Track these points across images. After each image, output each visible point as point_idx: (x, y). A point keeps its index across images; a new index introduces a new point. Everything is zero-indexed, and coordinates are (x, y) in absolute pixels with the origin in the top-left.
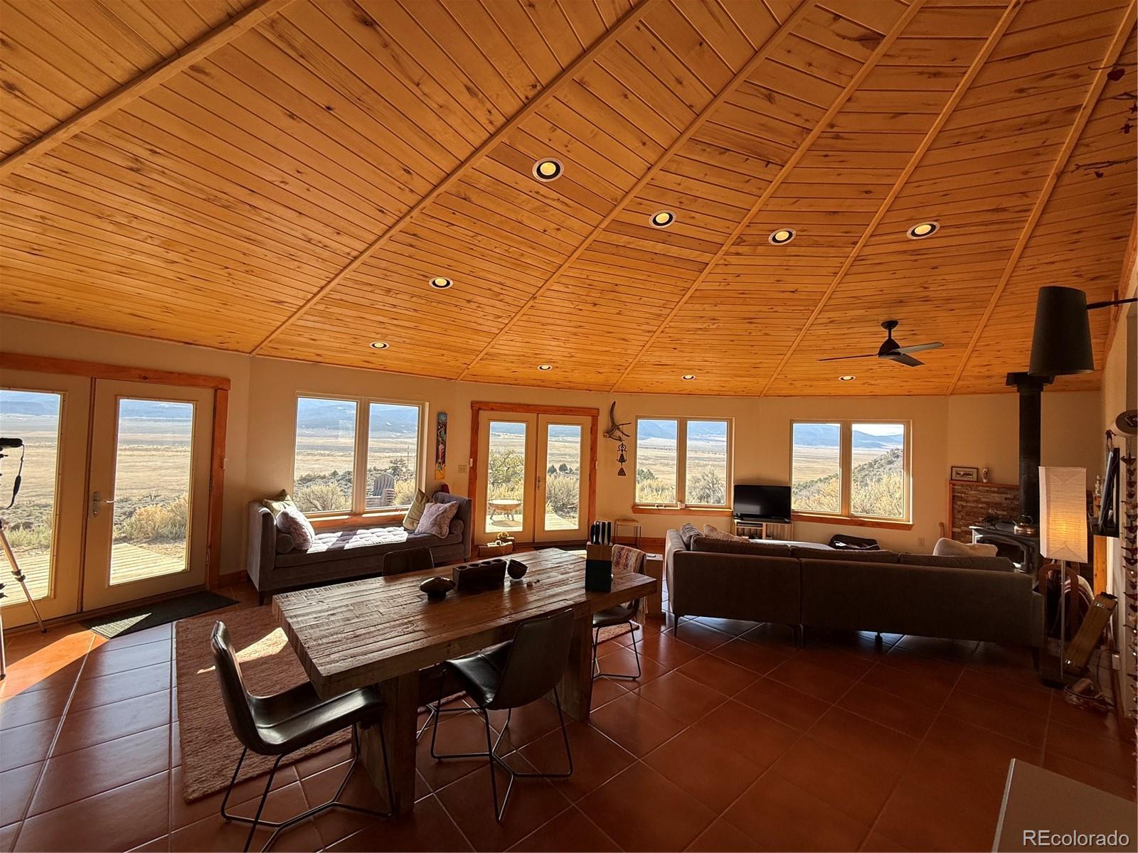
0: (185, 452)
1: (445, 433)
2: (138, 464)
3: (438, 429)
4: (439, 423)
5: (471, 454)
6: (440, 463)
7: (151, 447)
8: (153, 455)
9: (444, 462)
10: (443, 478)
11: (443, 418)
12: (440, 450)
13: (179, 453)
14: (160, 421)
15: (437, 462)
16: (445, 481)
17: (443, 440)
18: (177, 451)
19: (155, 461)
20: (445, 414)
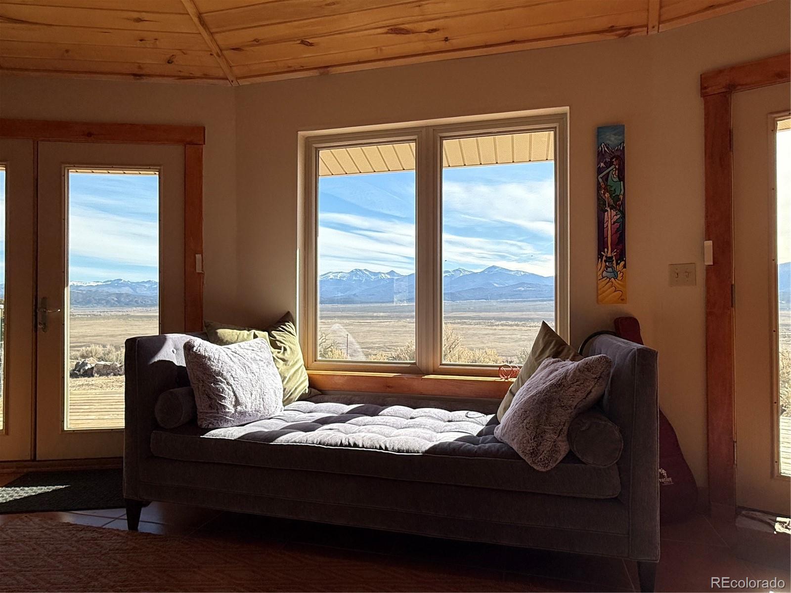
0: (535, 327)
1: (621, 178)
2: (506, 336)
3: (599, 171)
4: (600, 155)
5: (708, 226)
6: (609, 259)
7: (513, 323)
8: (515, 329)
9: (621, 256)
10: (623, 300)
11: (612, 139)
12: (608, 225)
13: (531, 328)
14: (518, 301)
15: (600, 256)
16: (630, 308)
17: (616, 199)
18: (530, 327)
19: (515, 334)
20: (618, 129)
